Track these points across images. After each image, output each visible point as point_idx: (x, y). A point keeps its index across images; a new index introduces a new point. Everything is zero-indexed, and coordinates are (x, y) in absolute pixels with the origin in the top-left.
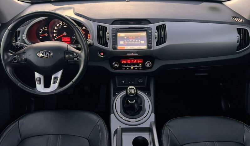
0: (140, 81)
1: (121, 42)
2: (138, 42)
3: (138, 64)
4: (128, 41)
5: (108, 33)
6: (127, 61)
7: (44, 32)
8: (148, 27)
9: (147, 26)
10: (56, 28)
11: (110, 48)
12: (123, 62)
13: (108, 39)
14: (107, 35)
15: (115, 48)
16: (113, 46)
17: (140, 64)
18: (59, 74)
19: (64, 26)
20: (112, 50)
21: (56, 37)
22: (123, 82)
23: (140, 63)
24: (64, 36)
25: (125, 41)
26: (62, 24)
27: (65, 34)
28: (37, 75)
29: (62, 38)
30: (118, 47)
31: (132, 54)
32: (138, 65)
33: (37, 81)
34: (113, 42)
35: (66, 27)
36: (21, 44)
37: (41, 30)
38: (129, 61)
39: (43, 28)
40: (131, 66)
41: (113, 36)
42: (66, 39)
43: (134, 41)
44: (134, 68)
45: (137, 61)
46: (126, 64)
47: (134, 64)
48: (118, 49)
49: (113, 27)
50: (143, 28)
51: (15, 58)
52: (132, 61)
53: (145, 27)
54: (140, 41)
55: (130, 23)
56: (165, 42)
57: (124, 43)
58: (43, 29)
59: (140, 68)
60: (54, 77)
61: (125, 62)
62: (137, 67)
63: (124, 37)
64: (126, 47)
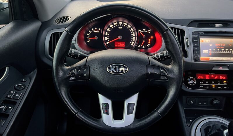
0: (215, 103)
1: (204, 51)
2: (229, 52)
3: (222, 81)
4: (214, 49)
5: (187, 38)
6: (205, 77)
7: (93, 35)
10: (108, 29)
11: (190, 59)
12: (199, 77)
13: (188, 46)
14: (185, 40)
15: (197, 59)
16: (194, 56)
17: (225, 82)
18: (134, 99)
19: (119, 28)
20: (193, 62)
21: (108, 42)
22: (192, 102)
23: (224, 80)
24: (119, 40)
25: (210, 49)
26: (117, 25)
27: (120, 37)
28: (102, 99)
29: (115, 42)
30: (201, 57)
31: (221, 68)
32: (222, 83)
33: (103, 109)
34: (194, 50)
35: (121, 29)
36: (75, 52)
37: (90, 31)
38: (207, 77)
39: (92, 29)
40: (212, 84)
41: (194, 43)
42: (120, 44)
43: (223, 50)
44: (217, 87)
45: (219, 77)
46: (204, 81)
47: (216, 81)
48: (201, 60)
49: (194, 30)
51: (73, 73)
52: (212, 76)
54: (230, 50)
55: (211, 25)
58: (92, 31)
59: (225, 87)
60: (128, 104)
61: (202, 78)
62: (221, 86)
63: (209, 44)
64: (211, 58)
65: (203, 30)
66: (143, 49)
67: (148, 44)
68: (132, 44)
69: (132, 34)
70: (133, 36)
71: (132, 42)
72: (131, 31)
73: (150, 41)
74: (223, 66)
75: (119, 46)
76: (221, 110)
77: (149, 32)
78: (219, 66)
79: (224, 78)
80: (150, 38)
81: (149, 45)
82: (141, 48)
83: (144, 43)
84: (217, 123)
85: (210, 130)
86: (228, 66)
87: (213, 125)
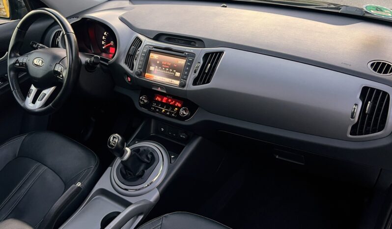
0: (181, 136)
1: (151, 67)
2: (172, 73)
4: (160, 68)
5: (138, 51)
8: (192, 51)
9: (190, 50)
11: (134, 72)
12: (158, 99)
13: (136, 59)
16: (137, 70)
17: (176, 109)
21: (104, 46)
22: (162, 130)
23: (177, 107)
25: (156, 67)
27: (112, 43)
30: (146, 74)
31: (159, 89)
32: (173, 109)
34: (139, 64)
38: (164, 100)
40: (164, 108)
41: (142, 56)
43: (167, 69)
44: (165, 112)
45: (175, 103)
46: (159, 103)
47: (169, 107)
49: (148, 43)
50: (182, 52)
53: (187, 50)
54: (175, 71)
56: (208, 82)
57: (155, 69)
59: (173, 115)
61: (160, 99)
62: (170, 112)
63: (157, 60)
64: (155, 76)
65: (154, 45)
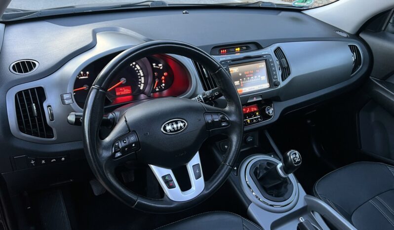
0: (249, 140)
1: (235, 82)
2: (258, 79)
3: (254, 113)
4: (245, 79)
8: (267, 53)
9: (265, 52)
17: (257, 113)
22: (226, 146)
23: (256, 111)
24: (122, 85)
25: (241, 80)
27: (123, 80)
28: (157, 172)
29: (117, 89)
31: (254, 99)
32: (255, 115)
33: (165, 183)
40: (247, 119)
42: (123, 91)
43: (252, 77)
44: (252, 121)
45: (250, 109)
47: (249, 115)
49: (221, 59)
50: (261, 56)
51: (117, 147)
53: (263, 53)
54: (259, 76)
56: (289, 74)
57: (240, 83)
59: (259, 120)
60: (193, 166)
62: (255, 119)
63: (238, 73)
64: (243, 89)
65: (230, 58)
66: (158, 91)
67: (163, 83)
68: (142, 88)
69: (139, 72)
70: (140, 75)
71: (140, 85)
72: (136, 69)
73: (164, 80)
74: (256, 96)
75: (122, 93)
76: (256, 146)
77: (160, 67)
78: (253, 97)
79: (256, 109)
80: (164, 76)
81: (163, 85)
82: (154, 91)
83: (157, 83)
84: (262, 162)
85: (258, 172)
86: (261, 96)
87: (260, 165)
